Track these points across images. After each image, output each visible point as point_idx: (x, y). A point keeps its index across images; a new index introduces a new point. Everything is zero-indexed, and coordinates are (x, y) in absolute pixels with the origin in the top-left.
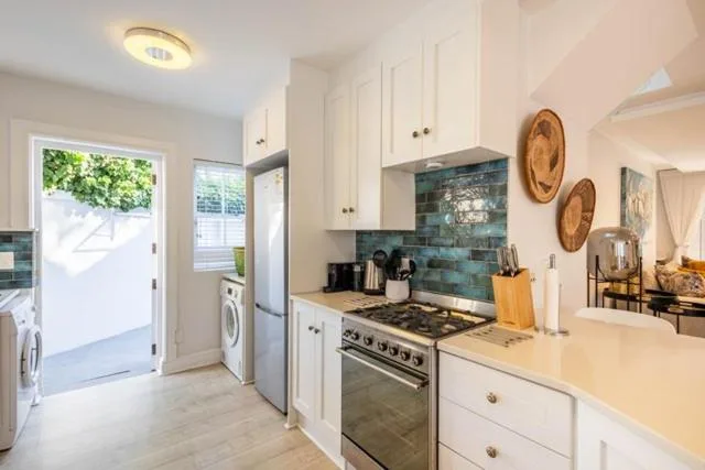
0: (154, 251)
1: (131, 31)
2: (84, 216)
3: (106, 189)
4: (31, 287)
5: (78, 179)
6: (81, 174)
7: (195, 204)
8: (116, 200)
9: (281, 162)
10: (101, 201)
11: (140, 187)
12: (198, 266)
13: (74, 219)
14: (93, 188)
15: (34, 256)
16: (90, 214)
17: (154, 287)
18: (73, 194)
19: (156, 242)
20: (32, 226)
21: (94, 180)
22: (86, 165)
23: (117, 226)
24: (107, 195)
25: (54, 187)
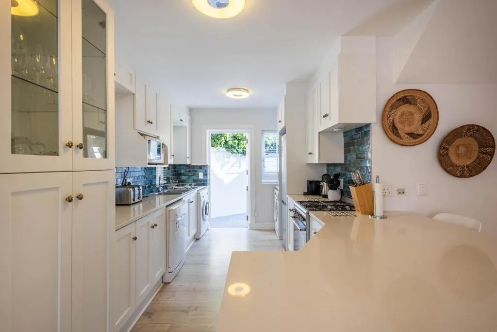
0: (247, 173)
1: (228, 91)
2: (229, 158)
3: (236, 145)
4: (207, 185)
5: (226, 142)
6: (227, 140)
8: (240, 150)
10: (235, 151)
12: (264, 181)
13: (226, 159)
14: (232, 146)
15: (208, 174)
16: (232, 157)
18: (226, 149)
19: (248, 170)
20: (208, 163)
21: (232, 142)
22: (228, 136)
23: (241, 162)
24: (237, 148)
25: (219, 146)
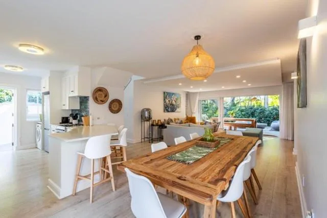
0: (13, 115)
7: (27, 99)
9: (48, 93)
11: (7, 94)
17: (13, 126)
19: (14, 113)
